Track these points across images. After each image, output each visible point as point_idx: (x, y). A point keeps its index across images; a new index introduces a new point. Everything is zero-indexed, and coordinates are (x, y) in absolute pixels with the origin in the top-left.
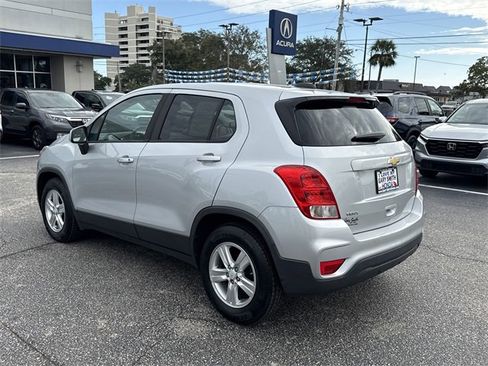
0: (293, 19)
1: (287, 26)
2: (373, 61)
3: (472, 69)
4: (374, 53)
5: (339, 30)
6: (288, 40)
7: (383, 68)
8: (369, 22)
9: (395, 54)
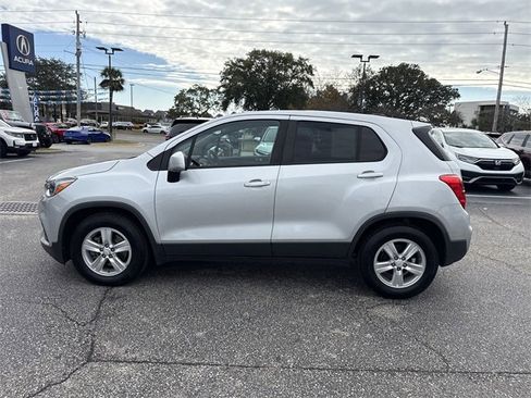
0: (29, 37)
1: (23, 43)
2: (103, 84)
3: (177, 98)
4: (104, 78)
5: (78, 54)
6: (25, 57)
7: (114, 92)
8: (110, 51)
9: (123, 81)
